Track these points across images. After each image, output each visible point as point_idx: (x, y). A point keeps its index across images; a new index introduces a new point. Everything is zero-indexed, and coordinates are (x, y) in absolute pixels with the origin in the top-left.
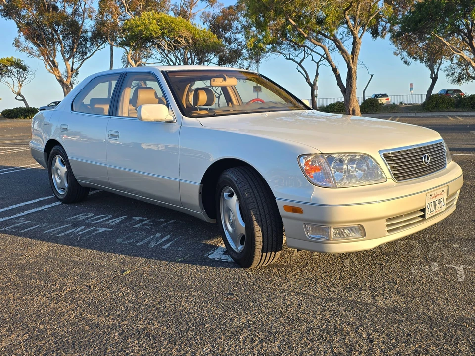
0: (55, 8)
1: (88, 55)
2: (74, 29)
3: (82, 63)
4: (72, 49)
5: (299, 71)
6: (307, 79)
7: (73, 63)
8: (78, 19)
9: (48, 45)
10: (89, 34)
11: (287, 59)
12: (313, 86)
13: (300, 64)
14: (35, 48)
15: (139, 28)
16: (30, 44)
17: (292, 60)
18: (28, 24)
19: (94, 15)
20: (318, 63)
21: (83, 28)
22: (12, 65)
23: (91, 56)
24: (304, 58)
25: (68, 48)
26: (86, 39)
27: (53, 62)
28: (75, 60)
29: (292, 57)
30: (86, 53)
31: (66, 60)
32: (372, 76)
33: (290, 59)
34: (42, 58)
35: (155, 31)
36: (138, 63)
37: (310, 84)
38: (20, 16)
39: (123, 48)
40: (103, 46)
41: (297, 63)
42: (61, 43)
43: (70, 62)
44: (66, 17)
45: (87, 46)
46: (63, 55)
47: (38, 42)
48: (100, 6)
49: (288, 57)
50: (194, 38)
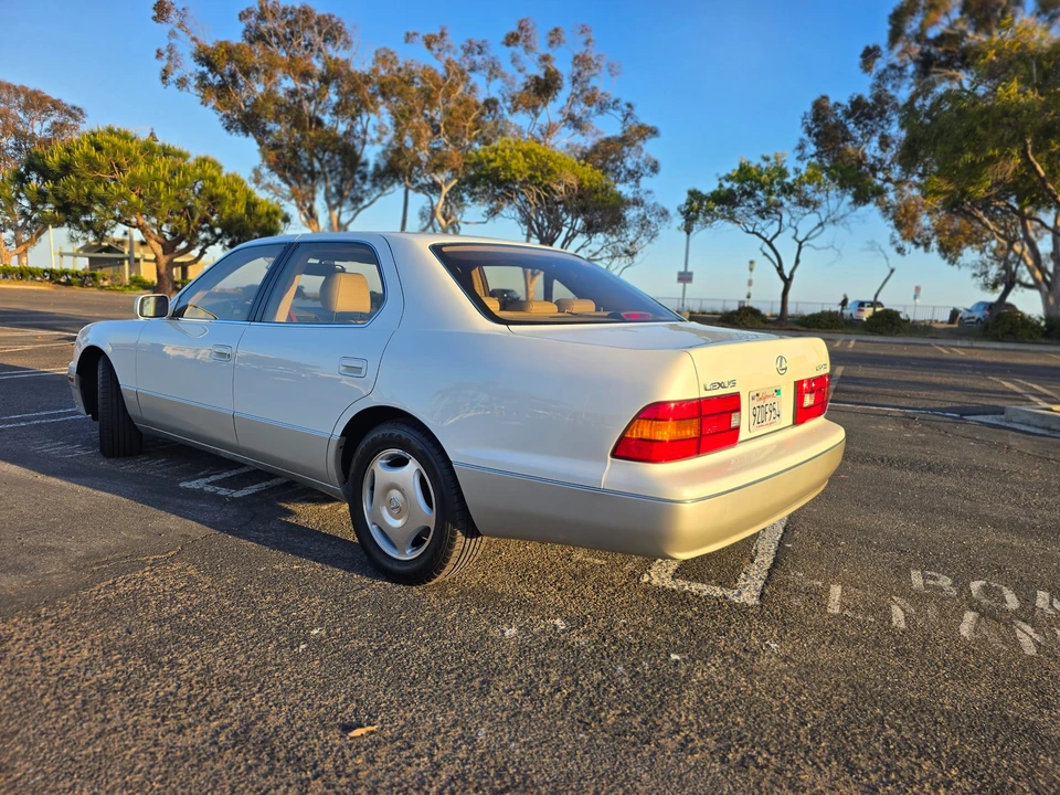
0: (319, 123)
1: (366, 202)
2: (349, 157)
3: (355, 215)
4: (340, 192)
5: (765, 254)
6: (780, 269)
7: (340, 213)
8: (356, 144)
9: (305, 182)
10: (371, 168)
11: (748, 232)
12: (787, 282)
13: (770, 244)
14: (285, 186)
15: (493, 165)
16: (275, 179)
17: (758, 234)
18: (277, 147)
19: (386, 140)
20: (800, 243)
21: (363, 159)
23: (371, 203)
24: (779, 232)
25: (333, 189)
26: (364, 178)
27: (311, 210)
28: (344, 209)
29: (756, 230)
30: (361, 200)
31: (331, 208)
32: (892, 271)
33: (753, 232)
34: (293, 201)
36: (450, 222)
37: (782, 276)
38: (264, 132)
39: (426, 194)
40: (391, 189)
41: (765, 239)
42: (325, 180)
43: (336, 213)
44: (336, 140)
45: (366, 187)
46: (327, 199)
47: (288, 175)
48: (397, 124)
49: (751, 229)
50: (580, 186)
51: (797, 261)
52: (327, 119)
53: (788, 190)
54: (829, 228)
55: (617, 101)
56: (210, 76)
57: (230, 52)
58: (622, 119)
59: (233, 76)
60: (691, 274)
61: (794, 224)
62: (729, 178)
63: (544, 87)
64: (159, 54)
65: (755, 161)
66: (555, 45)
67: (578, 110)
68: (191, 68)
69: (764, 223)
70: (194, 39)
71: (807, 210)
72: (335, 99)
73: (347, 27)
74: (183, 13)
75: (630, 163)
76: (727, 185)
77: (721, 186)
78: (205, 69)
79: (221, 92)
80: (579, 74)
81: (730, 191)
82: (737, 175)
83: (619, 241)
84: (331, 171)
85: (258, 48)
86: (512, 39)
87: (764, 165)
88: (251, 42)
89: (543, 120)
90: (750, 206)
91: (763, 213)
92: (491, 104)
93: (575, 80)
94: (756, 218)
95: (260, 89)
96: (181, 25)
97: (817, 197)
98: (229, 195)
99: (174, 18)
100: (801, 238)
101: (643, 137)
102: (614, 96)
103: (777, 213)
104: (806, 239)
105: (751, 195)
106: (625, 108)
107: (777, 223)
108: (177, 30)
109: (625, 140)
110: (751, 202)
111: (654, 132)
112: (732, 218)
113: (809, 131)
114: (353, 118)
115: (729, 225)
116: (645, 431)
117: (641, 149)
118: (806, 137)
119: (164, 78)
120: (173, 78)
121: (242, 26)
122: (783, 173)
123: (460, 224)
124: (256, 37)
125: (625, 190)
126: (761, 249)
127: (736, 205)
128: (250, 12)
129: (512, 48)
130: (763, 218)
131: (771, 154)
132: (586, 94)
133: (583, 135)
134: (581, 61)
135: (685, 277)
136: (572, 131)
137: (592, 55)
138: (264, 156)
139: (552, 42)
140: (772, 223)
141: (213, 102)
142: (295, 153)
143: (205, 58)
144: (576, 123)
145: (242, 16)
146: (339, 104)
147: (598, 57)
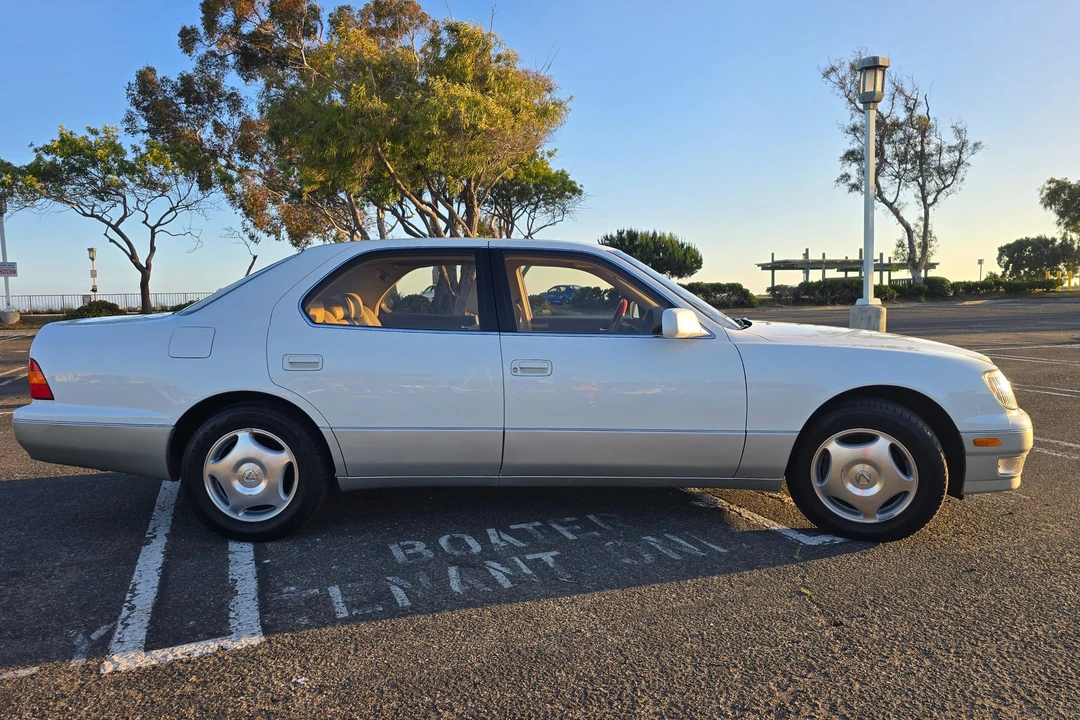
5: (111, 240)
6: (133, 257)
11: (85, 215)
12: (145, 271)
13: (115, 228)
20: (153, 229)
24: (125, 216)
29: (95, 213)
32: (255, 258)
33: (92, 216)
37: (138, 266)
41: (109, 224)
49: (89, 213)
51: (153, 249)
53: (127, 169)
54: (183, 214)
60: (13, 265)
61: (142, 208)
62: (48, 150)
65: (80, 133)
69: (104, 205)
71: (155, 194)
76: (48, 158)
77: (39, 158)
81: (53, 164)
82: (59, 148)
87: (92, 139)
90: (83, 185)
91: (103, 193)
94: (92, 199)
97: (166, 180)
100: (152, 222)
103: (118, 194)
104: (159, 224)
105: (82, 172)
107: (120, 206)
110: (83, 180)
112: (61, 198)
113: (137, 104)
115: (59, 206)
118: (133, 109)
122: (118, 150)
126: (105, 234)
127: (63, 182)
130: (103, 200)
131: (100, 128)
135: (5, 269)
140: (114, 205)
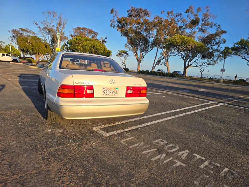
0: (141, 33)
1: (149, 51)
2: (145, 41)
3: (146, 54)
4: (143, 48)
7: (143, 53)
8: (148, 38)
9: (136, 46)
10: (150, 43)
11: (243, 58)
14: (131, 47)
15: (173, 41)
16: (130, 46)
17: (246, 59)
18: (131, 39)
19: (154, 37)
21: (149, 41)
22: (124, 53)
23: (150, 51)
25: (142, 48)
26: (149, 45)
27: (136, 53)
28: (144, 52)
29: (245, 58)
30: (148, 50)
33: (244, 59)
34: (133, 51)
35: (179, 43)
36: (167, 55)
38: (129, 36)
39: (162, 49)
40: (155, 48)
42: (140, 46)
43: (142, 53)
44: (144, 37)
45: (149, 47)
46: (140, 50)
47: (133, 45)
48: (157, 33)
49: (243, 57)
50: (195, 46)
52: (142, 32)
55: (216, 24)
56: (120, 25)
57: (124, 19)
58: (216, 29)
59: (124, 24)
60: (225, 69)
62: (237, 44)
63: (195, 22)
64: (111, 21)
65: (245, 39)
66: (199, 12)
67: (203, 28)
68: (116, 23)
70: (117, 17)
72: (144, 28)
73: (149, 12)
74: (116, 12)
75: (217, 40)
76: (236, 46)
77: (234, 46)
78: (119, 23)
79: (121, 28)
80: (204, 18)
81: (237, 47)
82: (239, 43)
83: (211, 61)
84: (141, 44)
85: (130, 18)
86: (187, 11)
88: (129, 17)
89: (193, 30)
91: (248, 53)
92: (181, 27)
93: (203, 20)
94: (245, 54)
95: (129, 27)
96: (116, 14)
98: (100, 49)
99: (114, 13)
101: (222, 34)
102: (215, 23)
105: (244, 48)
106: (218, 26)
108: (115, 16)
109: (216, 35)
110: (244, 50)
111: (225, 32)
112: (237, 54)
114: (148, 32)
115: (236, 56)
116: (62, 91)
117: (221, 37)
119: (111, 26)
120: (113, 25)
121: (128, 13)
123: (170, 56)
124: (130, 16)
125: (215, 47)
126: (247, 63)
127: (239, 51)
128: (129, 10)
129: (187, 14)
130: (248, 55)
132: (206, 23)
133: (204, 34)
134: (205, 15)
135: (223, 70)
136: (202, 33)
137: (208, 13)
138: (128, 41)
139: (198, 11)
141: (120, 30)
142: (134, 40)
143: (119, 21)
144: (203, 31)
145: (128, 11)
146: (145, 29)
147: (210, 14)
